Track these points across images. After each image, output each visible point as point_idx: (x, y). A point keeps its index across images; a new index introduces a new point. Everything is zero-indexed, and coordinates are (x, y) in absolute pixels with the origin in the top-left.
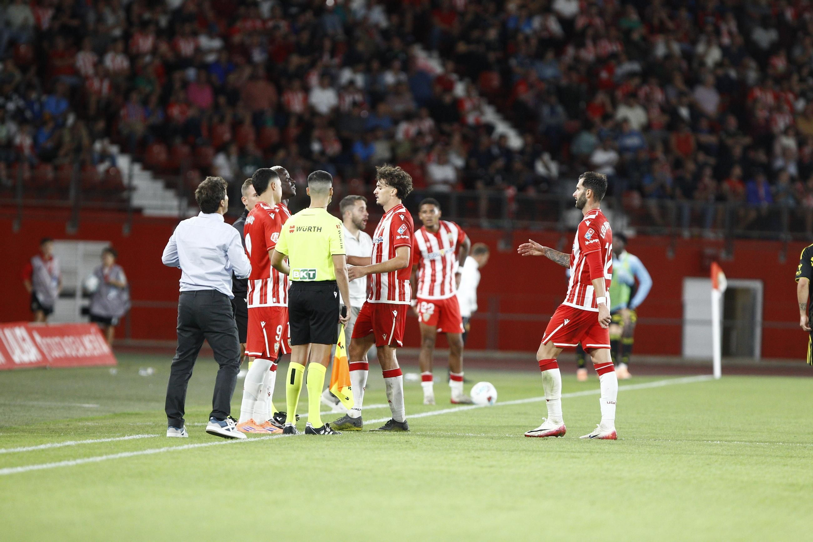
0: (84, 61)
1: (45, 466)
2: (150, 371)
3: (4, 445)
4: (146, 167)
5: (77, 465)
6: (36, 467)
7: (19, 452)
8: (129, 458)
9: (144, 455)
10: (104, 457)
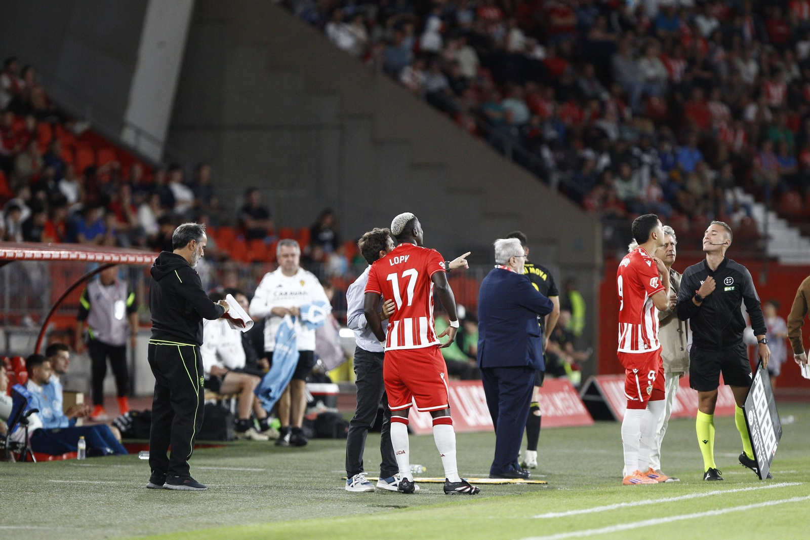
0: (718, 109)
1: (691, 516)
2: (791, 419)
3: (649, 496)
4: (781, 215)
5: (723, 514)
6: (682, 517)
7: (664, 503)
8: (775, 506)
9: (790, 503)
10: (750, 506)
